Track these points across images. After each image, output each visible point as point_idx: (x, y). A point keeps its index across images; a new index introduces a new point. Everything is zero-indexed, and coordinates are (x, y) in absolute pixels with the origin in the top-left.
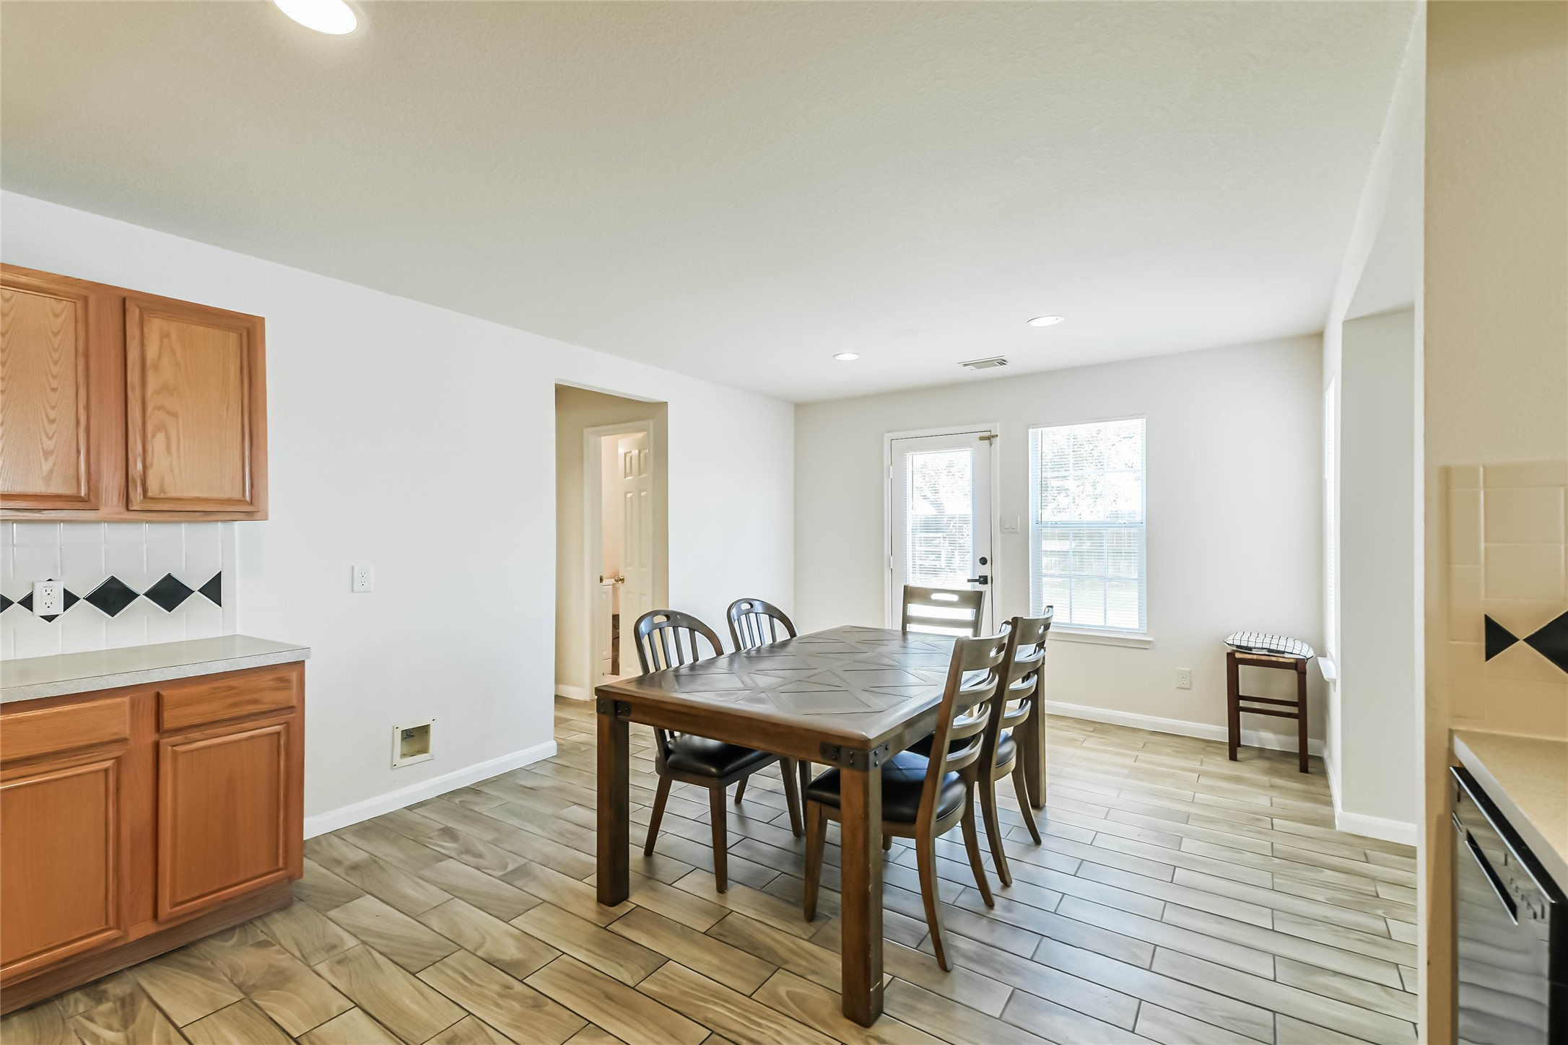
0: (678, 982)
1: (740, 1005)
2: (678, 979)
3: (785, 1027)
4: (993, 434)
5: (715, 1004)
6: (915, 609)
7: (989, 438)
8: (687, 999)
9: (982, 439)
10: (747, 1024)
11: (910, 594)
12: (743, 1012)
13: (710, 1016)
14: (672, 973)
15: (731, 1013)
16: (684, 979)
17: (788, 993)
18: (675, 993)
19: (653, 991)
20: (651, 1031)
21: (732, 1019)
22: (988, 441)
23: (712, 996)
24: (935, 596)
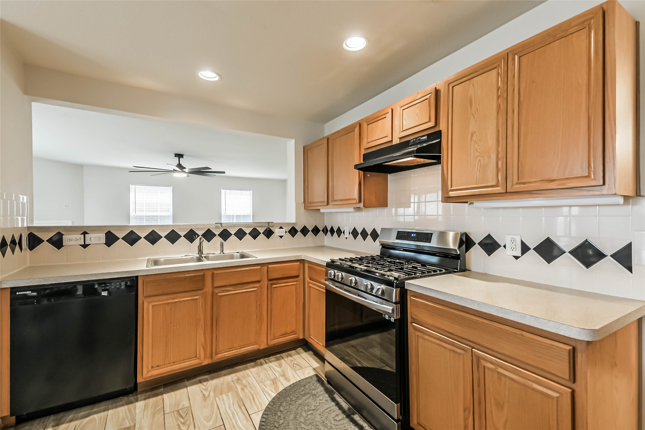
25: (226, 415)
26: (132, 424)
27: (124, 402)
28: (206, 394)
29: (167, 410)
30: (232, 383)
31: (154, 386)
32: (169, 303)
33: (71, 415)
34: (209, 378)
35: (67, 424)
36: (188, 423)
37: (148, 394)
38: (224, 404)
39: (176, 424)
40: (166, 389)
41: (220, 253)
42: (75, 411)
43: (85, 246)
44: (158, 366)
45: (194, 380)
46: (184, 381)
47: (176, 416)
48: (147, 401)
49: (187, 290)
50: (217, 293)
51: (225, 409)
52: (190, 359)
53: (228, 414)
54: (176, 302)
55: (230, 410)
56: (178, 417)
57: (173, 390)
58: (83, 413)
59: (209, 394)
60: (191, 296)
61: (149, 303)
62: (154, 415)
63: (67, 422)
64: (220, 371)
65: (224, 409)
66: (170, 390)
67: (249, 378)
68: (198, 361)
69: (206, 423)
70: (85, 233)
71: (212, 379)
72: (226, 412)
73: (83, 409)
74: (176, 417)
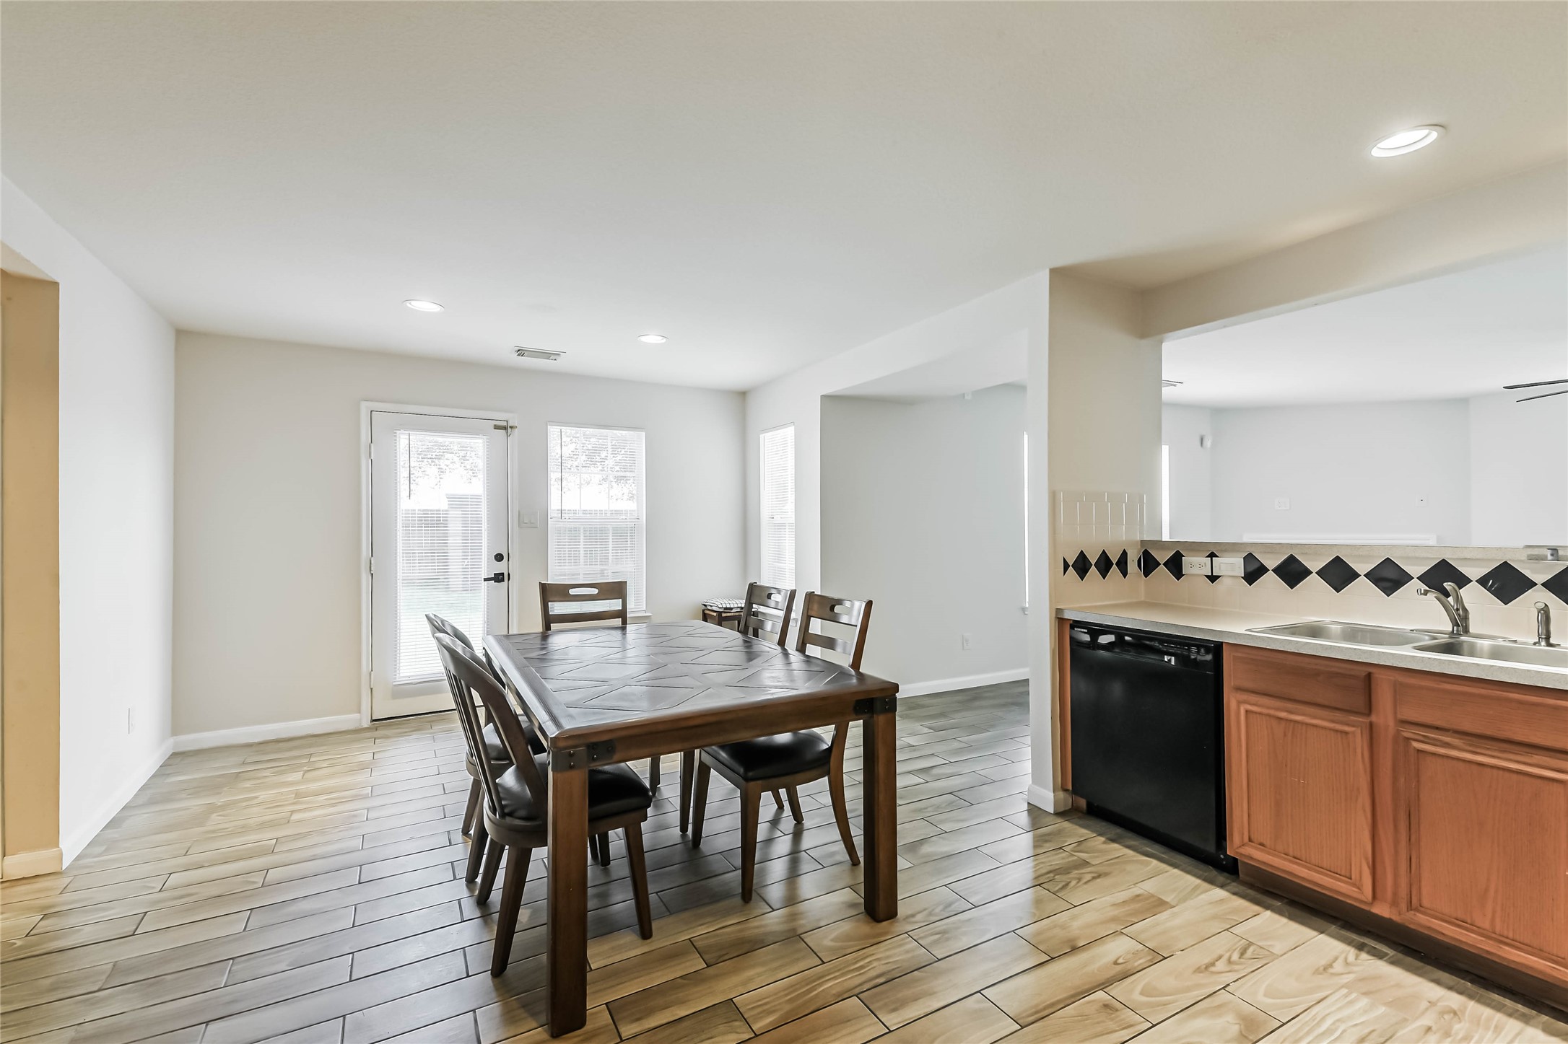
0: (773, 1001)
1: (832, 971)
2: (771, 998)
3: (873, 954)
4: (510, 424)
5: (821, 985)
6: (557, 608)
7: (505, 428)
8: (801, 1001)
9: (496, 427)
10: (858, 973)
11: (549, 592)
12: (841, 972)
13: (834, 992)
14: (754, 1003)
15: (836, 979)
16: (772, 996)
17: (832, 940)
18: (787, 1007)
19: (771, 1022)
20: (831, 1035)
21: (846, 980)
22: (504, 431)
23: (807, 984)
24: (572, 592)
25: (1313, 1018)
26: (1173, 904)
27: (1206, 874)
28: (1338, 967)
29: (1237, 930)
30: (1424, 1005)
31: (1271, 890)
32: (1280, 719)
33: (1137, 841)
34: (1389, 958)
35: (1121, 847)
36: (1236, 967)
37: (1250, 891)
38: (1340, 1009)
39: (1220, 952)
40: (1286, 908)
41: (1535, 644)
42: (1145, 841)
43: (1213, 578)
44: (1262, 844)
45: (1354, 936)
46: (1333, 923)
47: (1237, 946)
48: (1234, 897)
49: (1320, 700)
50: (1408, 739)
51: (1329, 1014)
52: (1334, 873)
53: (1319, 1024)
54: (1296, 722)
55: (1334, 1023)
56: (1236, 949)
57: (1291, 918)
58: (1150, 850)
59: (1342, 974)
60: (1333, 721)
61: (1239, 703)
62: (1215, 917)
63: (1123, 846)
64: (1435, 967)
65: (1327, 1012)
66: (1287, 914)
67: (1490, 1033)
68: (1354, 891)
69: (1262, 991)
70: (1212, 555)
71: (1393, 962)
72: (1321, 1017)
73: (1157, 846)
74: (1234, 948)
